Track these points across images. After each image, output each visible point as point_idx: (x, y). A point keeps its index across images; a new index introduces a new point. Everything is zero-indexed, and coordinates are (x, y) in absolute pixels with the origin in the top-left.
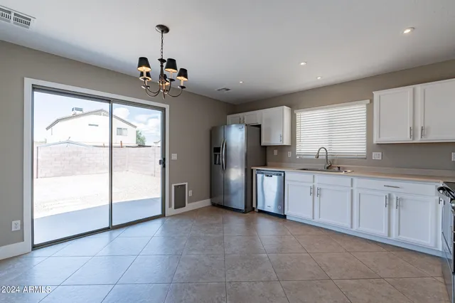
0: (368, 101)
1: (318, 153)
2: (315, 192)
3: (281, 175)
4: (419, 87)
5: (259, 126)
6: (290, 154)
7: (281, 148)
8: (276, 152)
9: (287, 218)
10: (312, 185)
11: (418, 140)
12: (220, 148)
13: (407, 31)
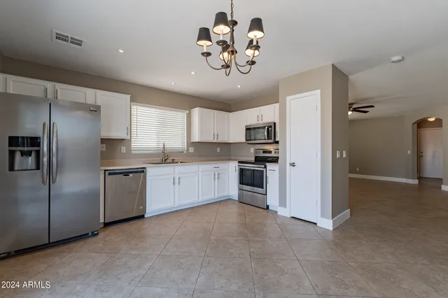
0: (188, 112)
3: (143, 171)
6: (124, 149)
8: (103, 147)
9: (146, 216)
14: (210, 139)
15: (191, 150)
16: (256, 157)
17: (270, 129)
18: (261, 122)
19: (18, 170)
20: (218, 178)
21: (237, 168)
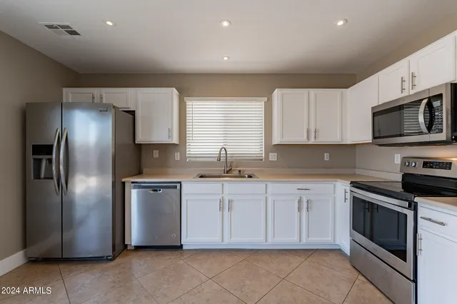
0: (266, 99)
1: (220, 154)
2: (225, 206)
3: (176, 187)
4: (313, 91)
5: (133, 113)
6: (177, 156)
7: (165, 148)
8: (156, 154)
9: (184, 248)
10: (220, 197)
11: (312, 141)
12: (52, 146)
13: (340, 23)
14: (301, 139)
15: (273, 157)
16: (405, 176)
17: (436, 104)
18: (412, 92)
19: (45, 178)
20: (308, 208)
21: (348, 196)
